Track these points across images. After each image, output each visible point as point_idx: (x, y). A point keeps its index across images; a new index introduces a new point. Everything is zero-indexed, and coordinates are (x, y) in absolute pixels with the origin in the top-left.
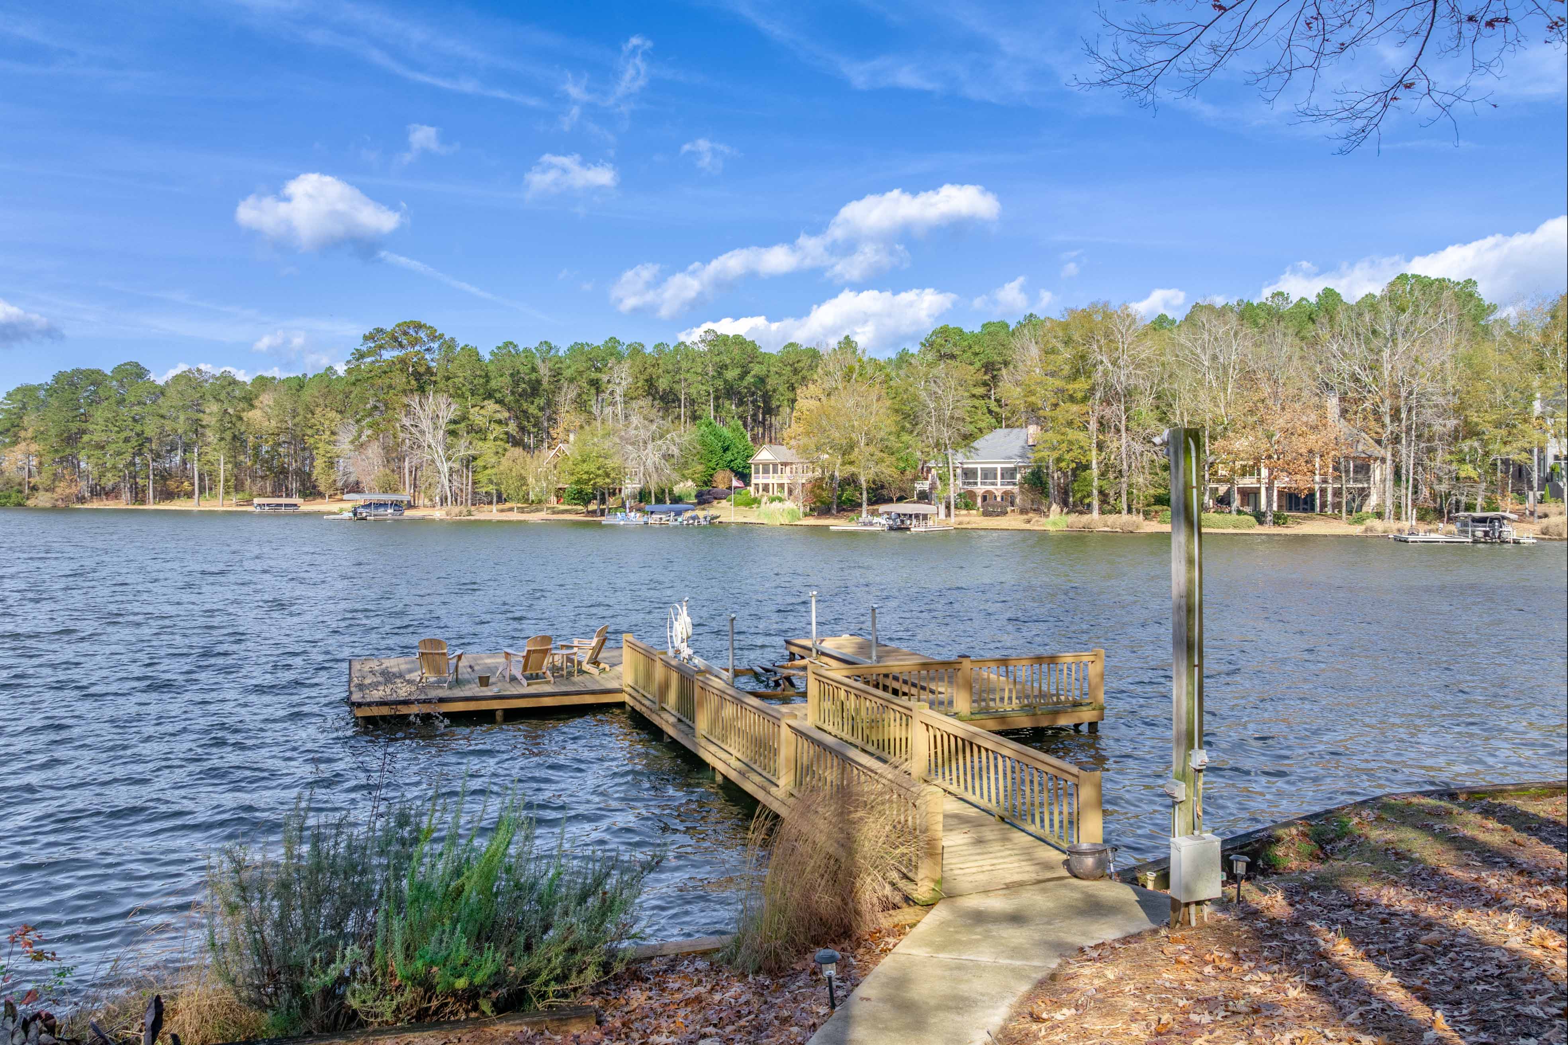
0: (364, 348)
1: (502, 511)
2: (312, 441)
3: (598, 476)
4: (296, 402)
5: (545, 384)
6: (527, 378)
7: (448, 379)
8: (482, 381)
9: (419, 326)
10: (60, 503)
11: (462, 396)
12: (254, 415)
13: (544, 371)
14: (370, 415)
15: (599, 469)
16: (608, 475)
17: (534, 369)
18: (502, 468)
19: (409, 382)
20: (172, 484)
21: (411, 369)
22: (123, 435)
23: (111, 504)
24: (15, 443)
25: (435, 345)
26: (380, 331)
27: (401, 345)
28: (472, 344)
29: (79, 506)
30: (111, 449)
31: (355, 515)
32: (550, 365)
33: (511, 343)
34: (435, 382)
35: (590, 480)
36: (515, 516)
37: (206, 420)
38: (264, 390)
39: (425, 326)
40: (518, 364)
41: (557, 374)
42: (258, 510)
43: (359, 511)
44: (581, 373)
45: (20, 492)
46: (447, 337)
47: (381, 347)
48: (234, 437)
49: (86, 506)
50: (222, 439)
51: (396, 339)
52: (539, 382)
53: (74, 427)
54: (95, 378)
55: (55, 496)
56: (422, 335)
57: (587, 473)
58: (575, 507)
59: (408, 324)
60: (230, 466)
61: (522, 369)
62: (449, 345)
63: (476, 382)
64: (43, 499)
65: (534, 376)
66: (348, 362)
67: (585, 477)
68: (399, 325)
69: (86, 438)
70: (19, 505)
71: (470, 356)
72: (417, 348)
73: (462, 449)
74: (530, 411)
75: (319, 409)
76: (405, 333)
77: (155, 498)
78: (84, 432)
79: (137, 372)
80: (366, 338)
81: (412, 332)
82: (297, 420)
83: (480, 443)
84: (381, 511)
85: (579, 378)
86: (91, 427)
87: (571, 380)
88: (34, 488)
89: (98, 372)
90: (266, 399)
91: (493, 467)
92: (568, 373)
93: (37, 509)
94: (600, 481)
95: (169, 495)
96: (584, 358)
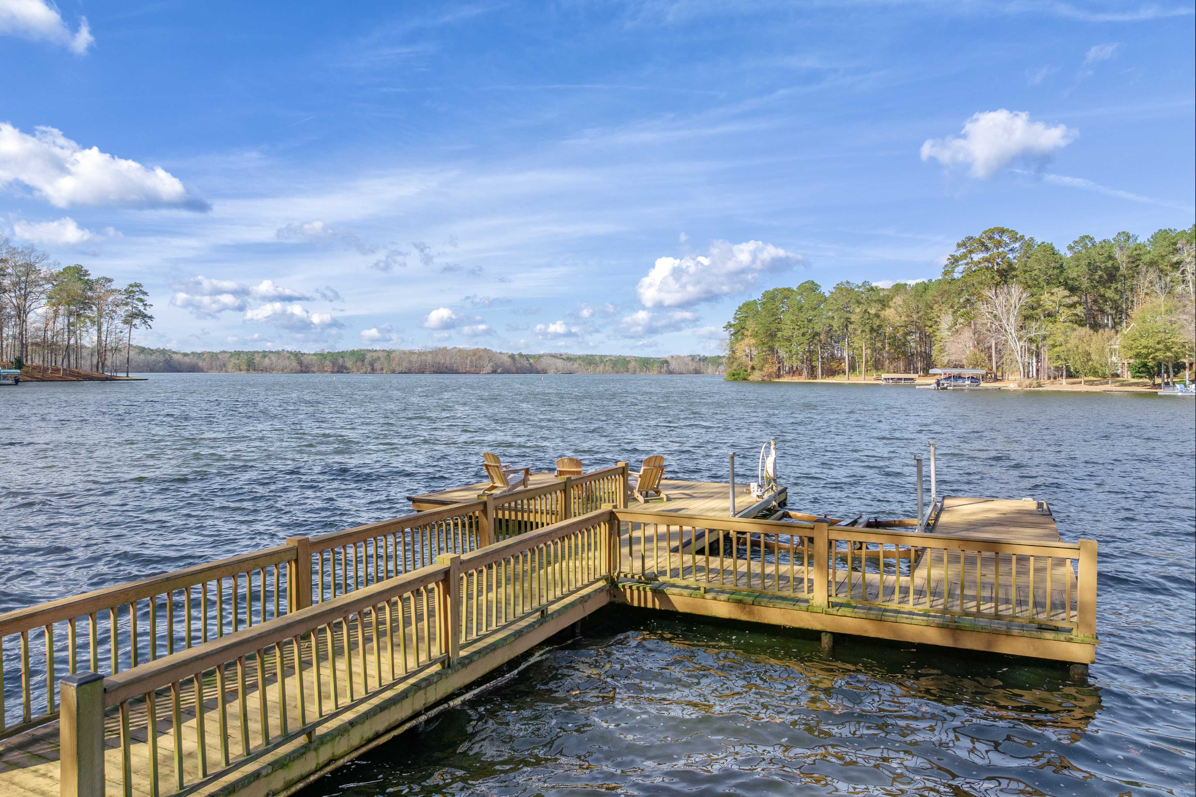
0: (958, 254)
1: (1074, 383)
2: (931, 330)
3: (1157, 350)
4: (918, 301)
5: (1123, 270)
6: (1103, 266)
7: (1025, 271)
8: (1056, 271)
9: (1002, 231)
10: (766, 378)
11: (1038, 285)
12: (889, 313)
13: (1121, 258)
14: (965, 307)
15: (1159, 343)
16: (1168, 349)
17: (1110, 258)
18: (1069, 346)
19: (993, 278)
20: (834, 365)
21: (996, 267)
22: (802, 331)
23: (796, 379)
24: (743, 339)
25: (1017, 245)
26: (970, 238)
27: (987, 249)
28: (1048, 241)
29: (777, 380)
30: (794, 340)
31: (938, 385)
32: (1129, 252)
33: (1087, 237)
34: (1016, 276)
35: (1149, 354)
36: (1083, 388)
37: (853, 318)
38: (898, 294)
39: (1007, 230)
40: (1093, 253)
41: (1135, 261)
42: (884, 383)
43: (941, 382)
44: (1163, 257)
45: (746, 371)
46: (1027, 238)
47: (971, 252)
48: (872, 330)
49: (781, 380)
50: (863, 331)
51: (983, 244)
52: (1117, 269)
53: (773, 327)
54: (787, 293)
55: (763, 373)
56: (1005, 238)
57: (1145, 347)
58: (1141, 380)
59: (992, 231)
60: (869, 351)
61: (1098, 258)
62: (1029, 244)
63: (1050, 272)
64: (756, 376)
65: (1109, 264)
66: (946, 266)
67: (1144, 351)
68: (985, 232)
69: (779, 334)
70: (745, 379)
71: (1044, 251)
72: (1000, 250)
73: (1034, 329)
74: (1107, 295)
75: (936, 305)
76: (990, 238)
77: (822, 375)
78: (779, 330)
79: (812, 287)
80: (959, 246)
81: (997, 237)
82: (920, 314)
83: (1050, 325)
84: (960, 382)
85: (1160, 261)
86: (783, 326)
87: (1152, 264)
88: (753, 368)
89: (789, 290)
90: (898, 300)
91: (1061, 345)
92: (1146, 258)
93: (754, 382)
94: (1160, 355)
95: (832, 373)
96: (1165, 243)
